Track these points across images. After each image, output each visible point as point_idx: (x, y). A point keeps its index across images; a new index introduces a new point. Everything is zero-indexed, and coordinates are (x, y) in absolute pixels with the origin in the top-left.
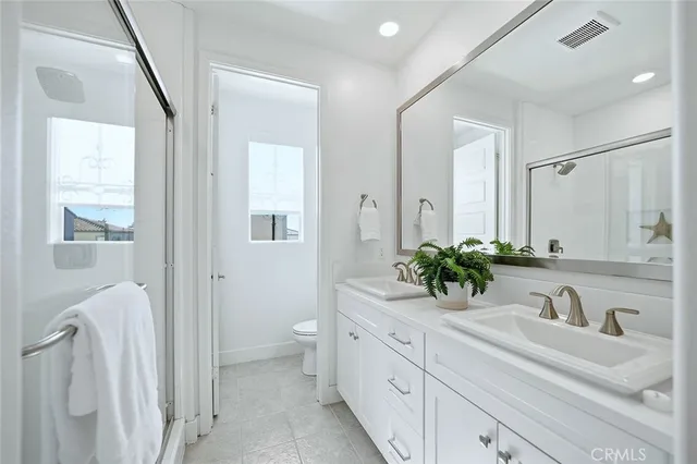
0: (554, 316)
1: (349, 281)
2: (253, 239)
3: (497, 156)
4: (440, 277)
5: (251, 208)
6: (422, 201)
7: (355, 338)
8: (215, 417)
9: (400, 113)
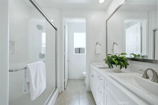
0: (147, 77)
1: (93, 63)
2: (75, 53)
3: (141, 29)
4: (111, 63)
5: (74, 47)
6: (114, 43)
7: (93, 77)
8: (65, 89)
9: (107, 21)
